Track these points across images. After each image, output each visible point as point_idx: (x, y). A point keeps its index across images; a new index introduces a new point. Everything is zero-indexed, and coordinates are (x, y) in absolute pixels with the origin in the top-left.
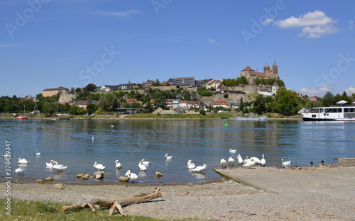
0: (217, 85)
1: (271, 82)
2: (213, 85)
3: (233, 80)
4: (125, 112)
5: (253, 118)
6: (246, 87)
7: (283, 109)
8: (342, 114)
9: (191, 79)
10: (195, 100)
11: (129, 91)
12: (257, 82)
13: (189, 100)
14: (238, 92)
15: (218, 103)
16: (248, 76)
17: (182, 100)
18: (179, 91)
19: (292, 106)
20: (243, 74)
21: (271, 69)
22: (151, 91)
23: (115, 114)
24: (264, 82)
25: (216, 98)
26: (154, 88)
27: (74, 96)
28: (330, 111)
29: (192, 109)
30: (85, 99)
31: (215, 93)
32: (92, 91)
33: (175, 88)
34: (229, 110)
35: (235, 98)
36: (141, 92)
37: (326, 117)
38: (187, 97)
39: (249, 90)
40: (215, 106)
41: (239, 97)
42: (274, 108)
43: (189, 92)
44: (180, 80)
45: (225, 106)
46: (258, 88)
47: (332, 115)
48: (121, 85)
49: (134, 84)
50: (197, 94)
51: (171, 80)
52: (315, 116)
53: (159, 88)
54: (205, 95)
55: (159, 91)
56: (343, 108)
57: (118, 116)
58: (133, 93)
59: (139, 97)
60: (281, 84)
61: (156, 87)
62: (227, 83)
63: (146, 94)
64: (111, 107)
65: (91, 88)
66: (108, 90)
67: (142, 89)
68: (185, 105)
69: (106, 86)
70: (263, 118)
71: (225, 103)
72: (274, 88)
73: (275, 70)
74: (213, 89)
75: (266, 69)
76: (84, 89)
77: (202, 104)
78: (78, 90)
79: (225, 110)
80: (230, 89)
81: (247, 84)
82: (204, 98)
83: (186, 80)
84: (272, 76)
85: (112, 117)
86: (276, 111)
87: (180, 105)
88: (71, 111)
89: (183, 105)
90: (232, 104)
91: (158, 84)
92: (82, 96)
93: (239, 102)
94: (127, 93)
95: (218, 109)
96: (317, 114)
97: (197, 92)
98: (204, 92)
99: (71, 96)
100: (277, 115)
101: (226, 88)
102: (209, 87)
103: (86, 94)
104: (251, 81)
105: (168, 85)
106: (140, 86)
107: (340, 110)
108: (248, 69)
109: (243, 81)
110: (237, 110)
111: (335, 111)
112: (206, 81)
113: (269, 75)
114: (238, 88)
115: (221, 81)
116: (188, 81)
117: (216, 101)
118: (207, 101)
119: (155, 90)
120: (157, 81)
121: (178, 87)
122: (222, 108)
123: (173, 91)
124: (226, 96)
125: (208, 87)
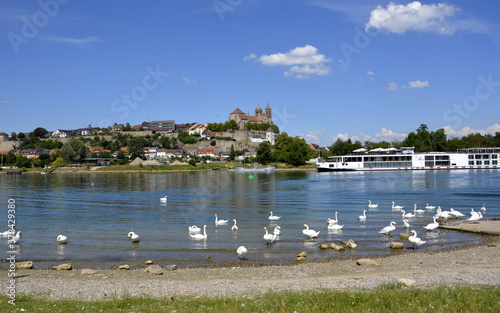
0: (202, 131)
1: (265, 127)
2: (197, 130)
3: (221, 125)
4: (96, 163)
5: (258, 169)
6: (236, 132)
7: (291, 158)
8: (362, 164)
9: (171, 123)
10: (176, 148)
11: (93, 138)
12: (249, 127)
13: (168, 148)
14: (228, 139)
15: (203, 151)
16: (238, 120)
17: (159, 149)
18: (155, 138)
19: (301, 154)
20: (233, 117)
21: (264, 112)
22: (120, 137)
23: (84, 166)
24: (256, 128)
25: (201, 146)
26: (124, 133)
27: (17, 144)
28: (349, 160)
29: (173, 159)
30: (33, 148)
31: (200, 140)
32: (41, 137)
33: (150, 133)
34: (218, 160)
35: (225, 146)
36: (108, 138)
37: (345, 167)
38: (166, 145)
39: (239, 136)
40: (201, 155)
41: (229, 144)
42: (279, 158)
43: (168, 138)
44: (156, 124)
45: (212, 155)
46: (250, 133)
47: (351, 165)
48: (81, 130)
49: (98, 129)
50: (179, 141)
51: (145, 124)
52: (333, 166)
53: (131, 133)
54: (187, 142)
55: (131, 137)
56: (363, 156)
57: (88, 168)
58: (97, 139)
59: (105, 144)
60: (275, 130)
61: (127, 133)
62: (213, 128)
63: (114, 141)
64: (78, 157)
65: (40, 133)
66: (64, 135)
67: (109, 134)
68: (164, 154)
69: (60, 131)
70: (269, 169)
71: (212, 152)
72: (268, 134)
73: (269, 113)
74: (197, 135)
75: (258, 112)
76: (31, 134)
77: (185, 153)
78: (22, 136)
79: (214, 159)
80: (217, 135)
81: (238, 129)
82: (187, 145)
83: (164, 123)
84: (265, 120)
85: (80, 170)
86: (283, 161)
87: (158, 154)
88: (17, 162)
89: (162, 154)
90: (220, 154)
91: (128, 128)
92: (27, 143)
93: (229, 151)
94: (89, 139)
95: (205, 159)
96: (334, 164)
97: (179, 138)
98: (187, 139)
99: (13, 143)
100: (284, 165)
101: (212, 134)
102: (193, 132)
103: (33, 142)
104: (241, 126)
105: (142, 130)
106: (106, 131)
107: (360, 159)
108: (238, 112)
109: (232, 126)
110: (227, 159)
111: (354, 160)
112: (188, 126)
113: (261, 120)
114: (227, 134)
115: (206, 125)
116: (167, 125)
117: (201, 150)
118: (191, 150)
119: (126, 136)
120: (128, 124)
121: (154, 132)
122: (209, 158)
123: (148, 137)
124: (213, 144)
125: (191, 132)
